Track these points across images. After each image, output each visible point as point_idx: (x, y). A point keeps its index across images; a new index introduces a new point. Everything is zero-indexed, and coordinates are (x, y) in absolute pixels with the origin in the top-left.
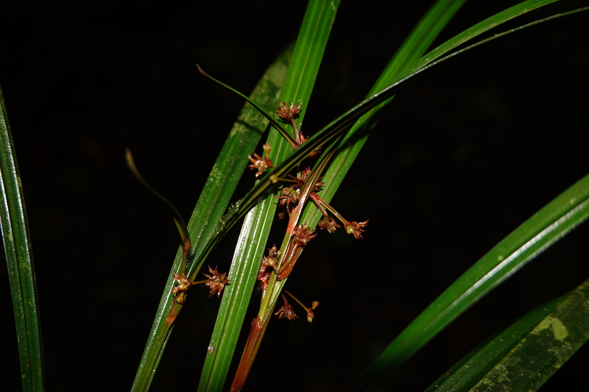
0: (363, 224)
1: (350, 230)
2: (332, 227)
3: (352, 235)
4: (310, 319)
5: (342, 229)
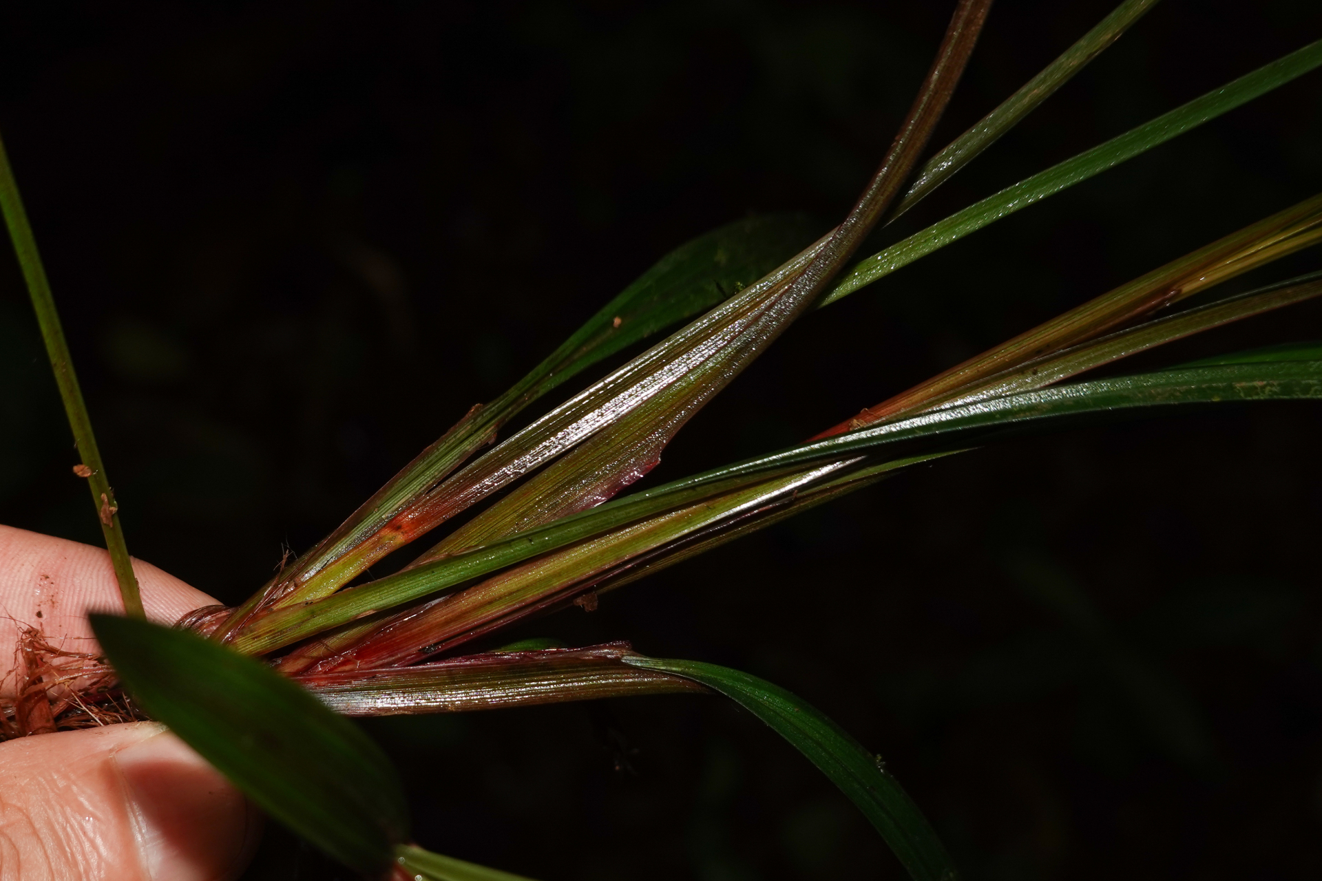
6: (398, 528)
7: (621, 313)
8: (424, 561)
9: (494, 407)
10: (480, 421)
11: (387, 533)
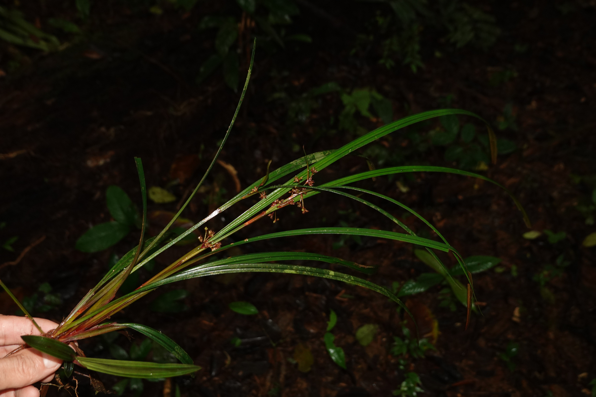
0: (307, 211)
1: (303, 210)
2: (300, 206)
3: (302, 211)
4: (274, 222)
5: (301, 208)
6: (79, 312)
7: (114, 269)
8: (84, 316)
9: (94, 289)
10: (92, 292)
11: (78, 313)
